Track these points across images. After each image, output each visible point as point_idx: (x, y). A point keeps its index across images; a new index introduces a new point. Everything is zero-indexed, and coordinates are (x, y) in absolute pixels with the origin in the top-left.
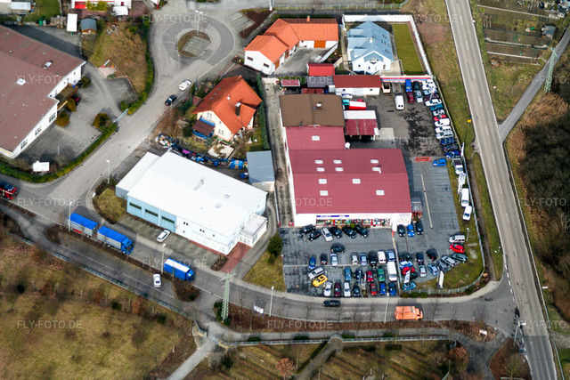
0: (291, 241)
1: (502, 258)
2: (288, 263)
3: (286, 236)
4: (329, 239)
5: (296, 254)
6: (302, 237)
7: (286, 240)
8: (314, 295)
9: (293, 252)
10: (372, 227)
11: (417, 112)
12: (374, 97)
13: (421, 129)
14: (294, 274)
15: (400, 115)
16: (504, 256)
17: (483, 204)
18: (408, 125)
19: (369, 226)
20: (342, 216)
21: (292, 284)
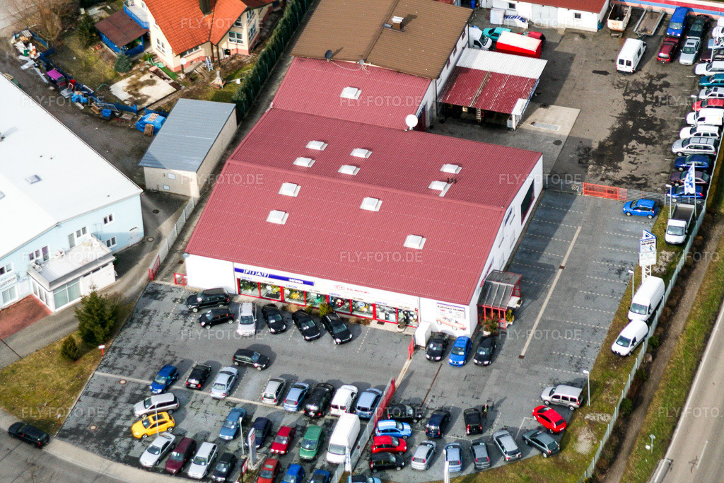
0: (156, 320)
1: (655, 465)
2: (111, 368)
3: (153, 305)
4: (246, 330)
5: (144, 352)
6: (187, 314)
7: (145, 313)
8: (118, 459)
9: (143, 343)
10: (374, 324)
11: (667, 85)
12: (583, 35)
13: (650, 124)
14: (107, 397)
15: (618, 85)
16: (663, 464)
17: (691, 324)
18: (621, 108)
19: (367, 321)
20: (296, 281)
21: (83, 421)
